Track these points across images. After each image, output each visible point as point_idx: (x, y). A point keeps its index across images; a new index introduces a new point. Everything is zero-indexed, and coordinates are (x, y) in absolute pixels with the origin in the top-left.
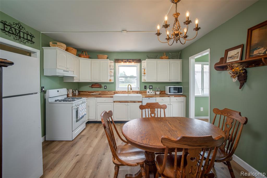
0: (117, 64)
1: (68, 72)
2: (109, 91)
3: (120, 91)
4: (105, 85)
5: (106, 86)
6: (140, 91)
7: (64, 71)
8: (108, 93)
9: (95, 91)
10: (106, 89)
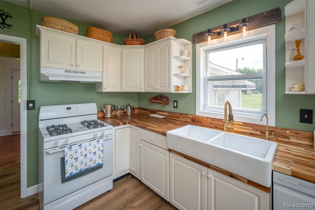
0: (201, 48)
1: (84, 73)
2: (181, 114)
3: (207, 118)
4: (175, 100)
5: (177, 102)
6: (276, 128)
7: (66, 71)
8: (179, 118)
9: (158, 111)
10: (176, 107)
